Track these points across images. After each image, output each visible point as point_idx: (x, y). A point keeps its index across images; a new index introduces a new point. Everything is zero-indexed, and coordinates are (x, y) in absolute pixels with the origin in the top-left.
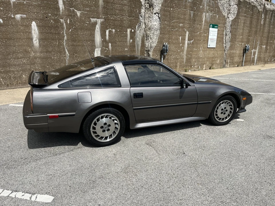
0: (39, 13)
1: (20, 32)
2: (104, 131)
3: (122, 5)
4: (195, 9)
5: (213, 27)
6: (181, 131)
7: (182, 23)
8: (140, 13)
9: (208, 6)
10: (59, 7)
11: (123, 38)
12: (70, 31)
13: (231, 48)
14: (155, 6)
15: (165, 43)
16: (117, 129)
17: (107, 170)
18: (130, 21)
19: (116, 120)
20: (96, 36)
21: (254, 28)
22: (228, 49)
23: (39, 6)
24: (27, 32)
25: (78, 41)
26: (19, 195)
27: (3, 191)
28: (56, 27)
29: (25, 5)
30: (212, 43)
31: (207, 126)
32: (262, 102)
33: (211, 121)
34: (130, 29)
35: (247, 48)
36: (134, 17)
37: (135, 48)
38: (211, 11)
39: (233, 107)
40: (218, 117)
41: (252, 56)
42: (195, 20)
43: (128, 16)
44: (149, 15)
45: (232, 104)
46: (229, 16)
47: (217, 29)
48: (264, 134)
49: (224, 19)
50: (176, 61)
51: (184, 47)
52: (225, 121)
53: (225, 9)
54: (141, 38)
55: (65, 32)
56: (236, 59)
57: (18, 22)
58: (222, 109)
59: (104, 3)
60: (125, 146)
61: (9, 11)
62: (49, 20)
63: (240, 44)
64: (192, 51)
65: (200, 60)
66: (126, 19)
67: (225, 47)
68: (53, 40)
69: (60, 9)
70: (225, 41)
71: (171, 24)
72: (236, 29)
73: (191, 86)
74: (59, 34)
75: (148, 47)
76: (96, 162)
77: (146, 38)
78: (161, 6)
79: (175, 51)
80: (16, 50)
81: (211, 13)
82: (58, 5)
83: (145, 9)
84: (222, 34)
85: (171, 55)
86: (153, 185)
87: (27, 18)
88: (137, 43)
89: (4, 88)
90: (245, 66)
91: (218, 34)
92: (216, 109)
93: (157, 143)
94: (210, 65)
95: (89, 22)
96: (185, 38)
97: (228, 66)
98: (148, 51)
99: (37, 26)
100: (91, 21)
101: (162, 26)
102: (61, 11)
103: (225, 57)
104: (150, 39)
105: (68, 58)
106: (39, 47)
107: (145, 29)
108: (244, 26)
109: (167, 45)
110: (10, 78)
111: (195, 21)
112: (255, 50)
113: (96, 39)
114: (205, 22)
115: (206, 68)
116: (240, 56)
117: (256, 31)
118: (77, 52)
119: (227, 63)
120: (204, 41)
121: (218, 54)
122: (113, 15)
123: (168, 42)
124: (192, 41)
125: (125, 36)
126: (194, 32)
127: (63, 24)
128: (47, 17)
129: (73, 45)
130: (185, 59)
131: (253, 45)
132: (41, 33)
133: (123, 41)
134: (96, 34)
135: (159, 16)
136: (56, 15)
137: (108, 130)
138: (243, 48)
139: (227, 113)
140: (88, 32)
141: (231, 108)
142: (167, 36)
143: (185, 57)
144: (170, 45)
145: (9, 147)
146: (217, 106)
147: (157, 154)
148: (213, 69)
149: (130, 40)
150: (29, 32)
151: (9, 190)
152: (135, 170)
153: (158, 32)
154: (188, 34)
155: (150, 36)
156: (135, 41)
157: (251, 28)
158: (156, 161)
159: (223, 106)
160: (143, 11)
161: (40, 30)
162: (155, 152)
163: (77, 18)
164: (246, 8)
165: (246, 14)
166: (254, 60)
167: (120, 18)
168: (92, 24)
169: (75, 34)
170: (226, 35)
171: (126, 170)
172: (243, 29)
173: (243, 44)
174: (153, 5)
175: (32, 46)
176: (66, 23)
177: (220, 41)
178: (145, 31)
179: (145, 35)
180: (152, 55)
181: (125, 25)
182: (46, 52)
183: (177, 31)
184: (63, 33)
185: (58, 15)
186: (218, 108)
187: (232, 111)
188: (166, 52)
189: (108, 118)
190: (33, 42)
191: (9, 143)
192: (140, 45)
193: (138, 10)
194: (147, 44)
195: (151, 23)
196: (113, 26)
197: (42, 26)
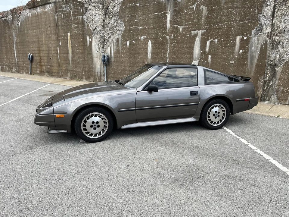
1: (142, 49)
3: (231, 8)
8: (261, 12)
10: (167, 26)
11: (228, 49)
12: (172, 45)
18: (242, 26)
20: (195, 48)
23: (154, 28)
24: (146, 48)
25: (178, 54)
28: (163, 43)
29: (146, 29)
34: (241, 37)
36: (250, 20)
37: (247, 61)
43: (240, 21)
54: (260, 46)
55: (168, 46)
57: (142, 41)
59: (208, 12)
61: (138, 35)
62: (158, 39)
66: (236, 24)
68: (160, 53)
69: (167, 28)
74: (164, 48)
75: (274, 60)
77: (273, 46)
80: (139, 61)
82: (166, 25)
87: (146, 39)
88: (251, 54)
98: (273, 66)
99: (151, 43)
100: (191, 34)
102: (168, 30)
104: (280, 48)
106: (151, 59)
113: (194, 51)
122: (217, 23)
125: (231, 46)
127: (168, 39)
128: (158, 36)
129: (172, 58)
132: (153, 48)
133: (229, 53)
134: (195, 46)
136: (164, 33)
140: (187, 45)
149: (240, 50)
155: (281, 43)
156: (247, 52)
160: (268, 8)
163: (180, 33)
167: (227, 25)
168: (192, 36)
169: (176, 48)
175: (147, 58)
176: (170, 38)
179: (269, 42)
180: (282, 72)
181: (233, 32)
184: (167, 48)
190: (148, 55)
192: (257, 57)
193: (257, 9)
194: (274, 56)
195: (285, 23)
196: (216, 35)
197: (154, 43)
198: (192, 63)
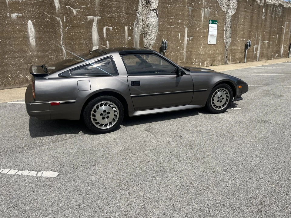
0: (35, 11)
1: (16, 31)
2: (104, 118)
3: (119, 2)
4: (193, 5)
5: (213, 23)
6: (179, 119)
7: (181, 20)
8: (137, 9)
9: (207, 2)
10: (55, 5)
11: (121, 35)
12: (67, 29)
13: (233, 44)
14: (152, 2)
15: (164, 40)
16: (117, 116)
17: (107, 151)
18: (128, 18)
19: (115, 107)
20: (93, 34)
21: (255, 23)
22: (229, 45)
23: (34, 4)
24: (23, 31)
25: (75, 40)
26: (26, 173)
27: (10, 170)
28: (53, 25)
29: (20, 4)
30: (212, 40)
31: (204, 114)
32: (261, 93)
33: (208, 109)
34: (128, 27)
35: (249, 44)
36: (131, 14)
37: (134, 46)
38: (210, 7)
39: (229, 95)
40: (214, 105)
41: (255, 52)
42: (194, 15)
43: (125, 14)
44: (146, 11)
45: (227, 92)
46: (228, 12)
47: (216, 25)
48: (259, 119)
49: (224, 14)
50: (176, 59)
51: (183, 44)
52: (222, 109)
53: (224, 4)
54: (139, 35)
55: (61, 30)
56: (238, 55)
57: (14, 21)
58: (219, 97)
60: (125, 133)
61: (5, 10)
62: (45, 19)
63: (241, 40)
64: (192, 48)
65: (201, 57)
66: (123, 15)
67: (226, 43)
68: (50, 38)
69: (56, 7)
70: (226, 37)
71: (169, 20)
72: (236, 24)
73: (186, 74)
74: (56, 32)
75: (147, 44)
76: (96, 146)
77: (145, 35)
78: (158, 2)
79: (175, 48)
80: (12, 49)
81: (209, 9)
82: (54, 4)
83: (142, 5)
84: (222, 30)
85: (170, 52)
86: (151, 161)
87: (23, 17)
88: (135, 41)
89: (2, 88)
90: (247, 63)
91: (218, 30)
92: (212, 97)
93: (155, 129)
94: (211, 62)
95: (86, 20)
96: (184, 34)
97: (230, 63)
99: (33, 25)
101: (160, 23)
102: (57, 10)
103: (226, 53)
104: (148, 36)
105: (66, 56)
106: (36, 45)
107: (142, 26)
108: (244, 21)
109: (166, 42)
110: (7, 78)
111: (194, 17)
112: (257, 46)
113: (93, 37)
114: (204, 18)
115: (208, 65)
116: (241, 52)
117: (257, 26)
118: (75, 50)
119: (229, 60)
120: (204, 37)
121: (219, 50)
122: (110, 12)
123: (167, 39)
124: (192, 37)
125: (123, 34)
126: (194, 29)
127: (60, 22)
128: (43, 16)
129: (69, 44)
130: (185, 56)
131: (255, 40)
132: (37, 31)
133: (121, 39)
134: (93, 32)
135: (156, 13)
136: (52, 13)
137: (108, 117)
138: (244, 44)
139: (224, 101)
140: (85, 30)
141: (227, 96)
142: (166, 33)
143: (185, 54)
144: (169, 42)
145: (12, 137)
146: (213, 94)
147: (155, 138)
148: (214, 65)
149: (128, 37)
150: (26, 31)
151: (15, 169)
152: (134, 151)
153: (157, 29)
154: (188, 31)
155: (148, 33)
156: (133, 39)
157: (252, 24)
158: (154, 143)
159: (219, 94)
160: (140, 7)
161: (36, 29)
162: (153, 136)
163: (74, 16)
164: (246, 3)
165: (246, 9)
166: (257, 57)
167: (117, 16)
168: (89, 21)
169: (72, 32)
170: (226, 31)
171: (126, 151)
172: (244, 25)
173: (244, 40)
174: (150, 2)
175: (29, 45)
176: (63, 21)
177: (220, 37)
178: (143, 28)
179: (143, 32)
181: (122, 22)
182: (43, 51)
183: (176, 27)
184: (60, 32)
185: (54, 13)
186: (214, 96)
187: (229, 99)
188: (165, 49)
189: (108, 106)
190: (29, 40)
191: (12, 134)
192: (139, 43)
193: (135, 6)
194: (146, 41)
195: (149, 19)
196: (110, 23)
197: (39, 25)
198: (92, 49)
